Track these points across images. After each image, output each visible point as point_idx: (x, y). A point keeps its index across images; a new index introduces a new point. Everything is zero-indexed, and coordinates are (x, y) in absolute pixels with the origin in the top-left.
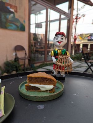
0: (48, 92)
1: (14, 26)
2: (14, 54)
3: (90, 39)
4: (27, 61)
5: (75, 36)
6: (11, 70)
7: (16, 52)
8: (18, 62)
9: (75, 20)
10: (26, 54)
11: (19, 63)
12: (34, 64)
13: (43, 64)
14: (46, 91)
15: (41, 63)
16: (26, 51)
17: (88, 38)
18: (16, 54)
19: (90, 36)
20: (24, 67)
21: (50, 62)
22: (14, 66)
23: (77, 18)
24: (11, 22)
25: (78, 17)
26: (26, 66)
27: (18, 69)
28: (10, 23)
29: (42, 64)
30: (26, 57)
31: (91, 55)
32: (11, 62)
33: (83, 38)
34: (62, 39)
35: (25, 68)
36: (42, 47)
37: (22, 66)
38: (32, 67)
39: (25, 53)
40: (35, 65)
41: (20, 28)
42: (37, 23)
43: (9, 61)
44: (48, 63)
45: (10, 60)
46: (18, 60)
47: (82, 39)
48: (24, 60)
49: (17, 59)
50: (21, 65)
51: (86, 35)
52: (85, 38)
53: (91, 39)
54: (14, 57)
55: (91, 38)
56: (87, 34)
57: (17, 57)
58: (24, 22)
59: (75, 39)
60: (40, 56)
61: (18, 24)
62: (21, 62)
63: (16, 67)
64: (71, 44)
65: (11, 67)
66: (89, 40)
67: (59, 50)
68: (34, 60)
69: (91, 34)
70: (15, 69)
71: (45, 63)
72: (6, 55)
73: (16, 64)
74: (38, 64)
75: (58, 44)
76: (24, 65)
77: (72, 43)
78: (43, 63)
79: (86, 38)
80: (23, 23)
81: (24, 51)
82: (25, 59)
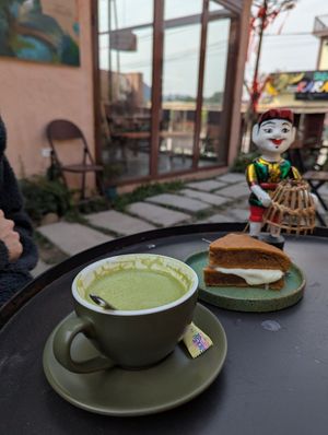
0: (267, 287)
1: (39, 46)
2: (46, 152)
3: (304, 91)
4: (90, 177)
5: (255, 84)
6: (41, 211)
7: (52, 146)
8: (61, 180)
9: (257, 22)
10: (86, 150)
11: (65, 186)
12: (115, 187)
13: (147, 189)
14: (262, 286)
15: (140, 185)
16: (85, 143)
17: (296, 89)
18: (53, 153)
19: (303, 80)
20: (82, 198)
21: (169, 180)
22: (51, 198)
23: (263, 15)
24: (30, 31)
25: (269, 11)
26: (87, 194)
27: (65, 206)
28: (26, 35)
29: (142, 188)
30: (88, 162)
31: (309, 152)
32: (36, 180)
33: (280, 87)
34: (285, 130)
35: (86, 202)
36: (135, 121)
37: (77, 196)
38: (109, 198)
39: (83, 146)
40: (120, 191)
41: (60, 52)
42: (113, 28)
43: (31, 179)
44: (162, 182)
45: (34, 176)
46: (60, 175)
47: (276, 93)
48: (80, 175)
49: (55, 171)
50: (73, 193)
51: (290, 78)
52: (285, 87)
53: (308, 92)
54: (48, 164)
55: (308, 87)
56: (295, 74)
57: (58, 163)
58: (76, 29)
59: (255, 96)
60: (130, 156)
61: (55, 40)
62: (72, 182)
63: (57, 199)
64: (242, 114)
65: (39, 200)
66: (299, 96)
67: (273, 163)
68: (116, 173)
69: (306, 73)
70: (54, 207)
71: (153, 183)
72: (20, 157)
73: (56, 187)
74: (130, 189)
75: (271, 146)
76: (82, 191)
77: (244, 109)
78: (145, 185)
79: (289, 88)
80: (73, 35)
81: (80, 141)
82: (84, 172)
